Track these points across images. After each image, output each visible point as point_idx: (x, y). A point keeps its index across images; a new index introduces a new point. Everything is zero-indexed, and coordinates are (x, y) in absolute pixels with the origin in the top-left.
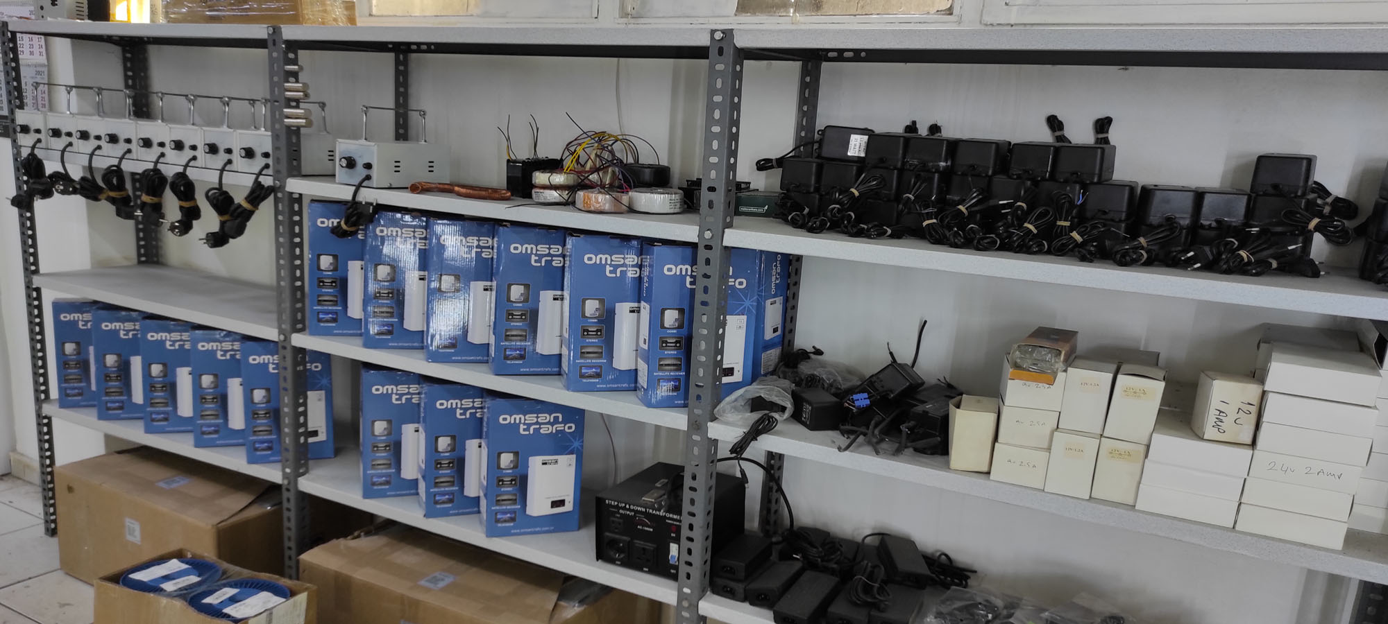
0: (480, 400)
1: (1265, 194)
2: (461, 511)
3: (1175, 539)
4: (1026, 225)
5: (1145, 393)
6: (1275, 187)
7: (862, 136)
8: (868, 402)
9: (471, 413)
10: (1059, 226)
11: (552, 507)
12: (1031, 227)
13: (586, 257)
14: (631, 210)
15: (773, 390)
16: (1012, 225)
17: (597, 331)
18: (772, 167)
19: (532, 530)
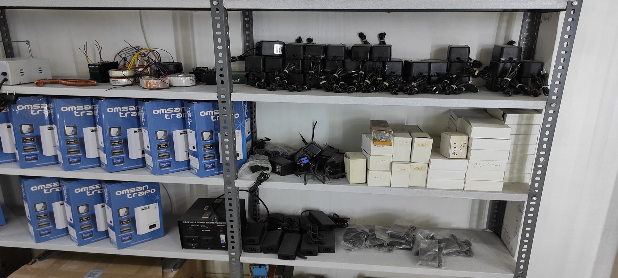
0: (98, 185)
1: (455, 62)
2: (97, 239)
3: (444, 197)
4: (366, 81)
5: (426, 144)
6: (458, 59)
7: (280, 45)
8: (308, 161)
9: (94, 192)
10: (378, 80)
11: (150, 228)
12: (368, 81)
13: (154, 111)
14: (171, 86)
15: (262, 161)
16: (361, 82)
17: (165, 145)
18: (236, 60)
19: (142, 241)
